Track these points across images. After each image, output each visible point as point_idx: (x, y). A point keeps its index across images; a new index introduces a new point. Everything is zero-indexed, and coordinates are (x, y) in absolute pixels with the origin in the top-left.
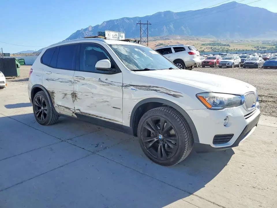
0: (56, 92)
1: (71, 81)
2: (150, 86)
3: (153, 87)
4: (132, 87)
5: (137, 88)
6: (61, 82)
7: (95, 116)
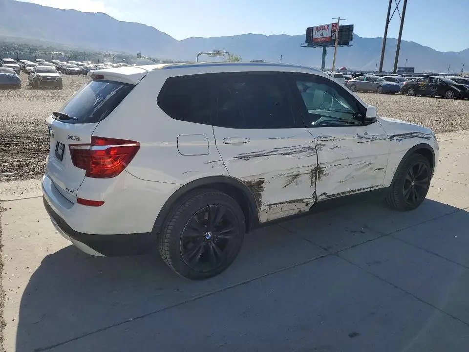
0: (267, 178)
1: (309, 148)
2: (411, 133)
3: (414, 133)
4: (397, 138)
5: (402, 138)
6: (285, 154)
7: (352, 191)
